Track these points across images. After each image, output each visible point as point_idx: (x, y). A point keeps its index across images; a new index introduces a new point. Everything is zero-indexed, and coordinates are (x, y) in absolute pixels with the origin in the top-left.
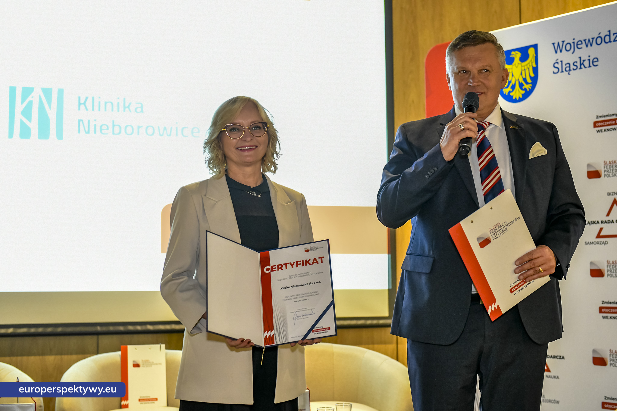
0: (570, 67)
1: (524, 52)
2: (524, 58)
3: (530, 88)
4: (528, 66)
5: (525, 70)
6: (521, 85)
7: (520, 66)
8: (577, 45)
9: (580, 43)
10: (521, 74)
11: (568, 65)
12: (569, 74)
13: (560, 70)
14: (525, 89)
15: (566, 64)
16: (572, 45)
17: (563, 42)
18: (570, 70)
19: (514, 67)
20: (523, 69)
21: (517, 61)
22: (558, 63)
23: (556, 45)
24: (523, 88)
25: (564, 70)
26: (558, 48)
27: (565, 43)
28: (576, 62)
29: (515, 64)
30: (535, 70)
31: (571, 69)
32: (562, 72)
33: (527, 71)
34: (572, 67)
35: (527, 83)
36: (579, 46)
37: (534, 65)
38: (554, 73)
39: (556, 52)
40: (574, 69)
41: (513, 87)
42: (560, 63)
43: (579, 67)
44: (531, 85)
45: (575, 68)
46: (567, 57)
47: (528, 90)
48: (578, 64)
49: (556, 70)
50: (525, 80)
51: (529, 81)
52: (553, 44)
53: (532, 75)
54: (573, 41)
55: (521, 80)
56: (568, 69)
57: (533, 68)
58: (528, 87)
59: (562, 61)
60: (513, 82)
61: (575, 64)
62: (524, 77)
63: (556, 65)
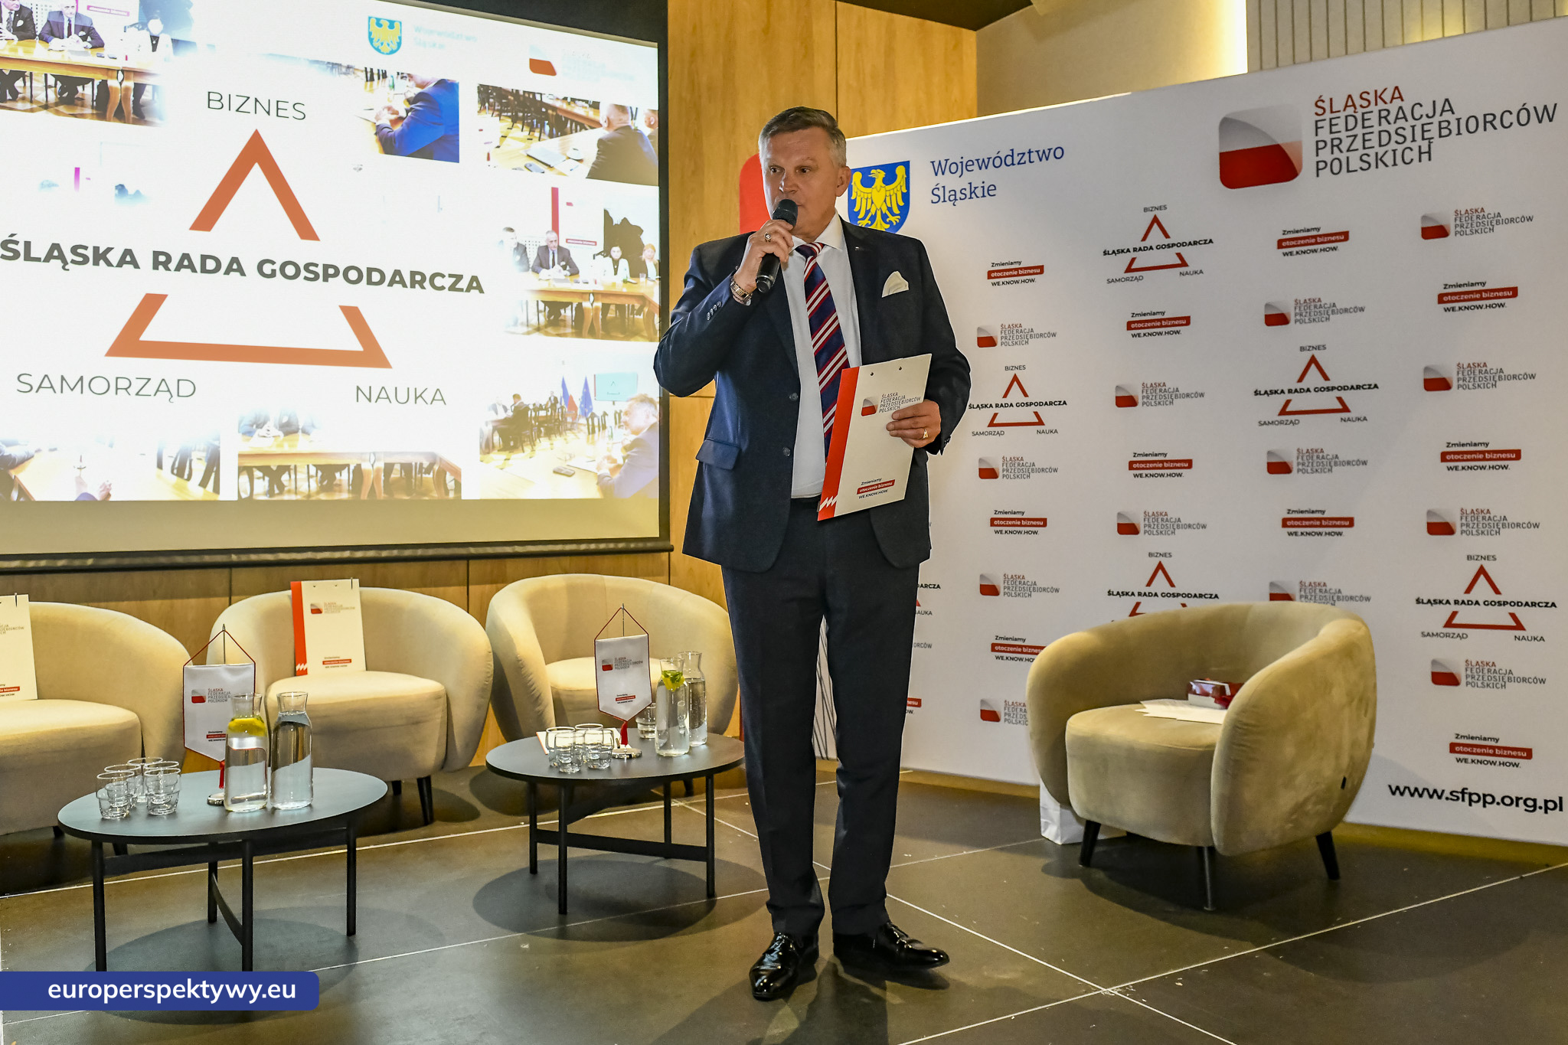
0: (955, 195)
1: (890, 172)
2: (890, 179)
3: (898, 221)
4: (895, 190)
5: (890, 196)
6: (884, 217)
7: (883, 190)
8: (966, 166)
9: (970, 163)
10: (885, 201)
11: (953, 193)
12: (954, 205)
13: (942, 199)
14: (891, 223)
15: (950, 192)
16: (960, 165)
17: (947, 160)
18: (956, 199)
19: (874, 190)
20: (888, 194)
21: (879, 182)
22: (938, 189)
23: (936, 164)
24: (888, 220)
25: (947, 199)
26: (939, 168)
27: (949, 163)
28: (965, 189)
29: (876, 187)
30: (906, 197)
31: (958, 198)
32: (944, 201)
33: (894, 198)
34: (959, 195)
35: (893, 215)
36: (969, 168)
37: (905, 191)
38: (932, 202)
39: (936, 174)
40: (961, 199)
41: (873, 219)
42: (941, 189)
43: (968, 196)
44: (899, 217)
45: (963, 196)
46: (952, 182)
47: (895, 223)
48: (968, 192)
49: (936, 199)
50: (890, 209)
51: (896, 211)
52: (933, 162)
53: (901, 204)
54: (961, 160)
55: (885, 210)
56: (952, 198)
57: (902, 193)
58: (894, 219)
59: (944, 187)
60: (873, 212)
61: (963, 191)
62: (889, 206)
63: (936, 192)
